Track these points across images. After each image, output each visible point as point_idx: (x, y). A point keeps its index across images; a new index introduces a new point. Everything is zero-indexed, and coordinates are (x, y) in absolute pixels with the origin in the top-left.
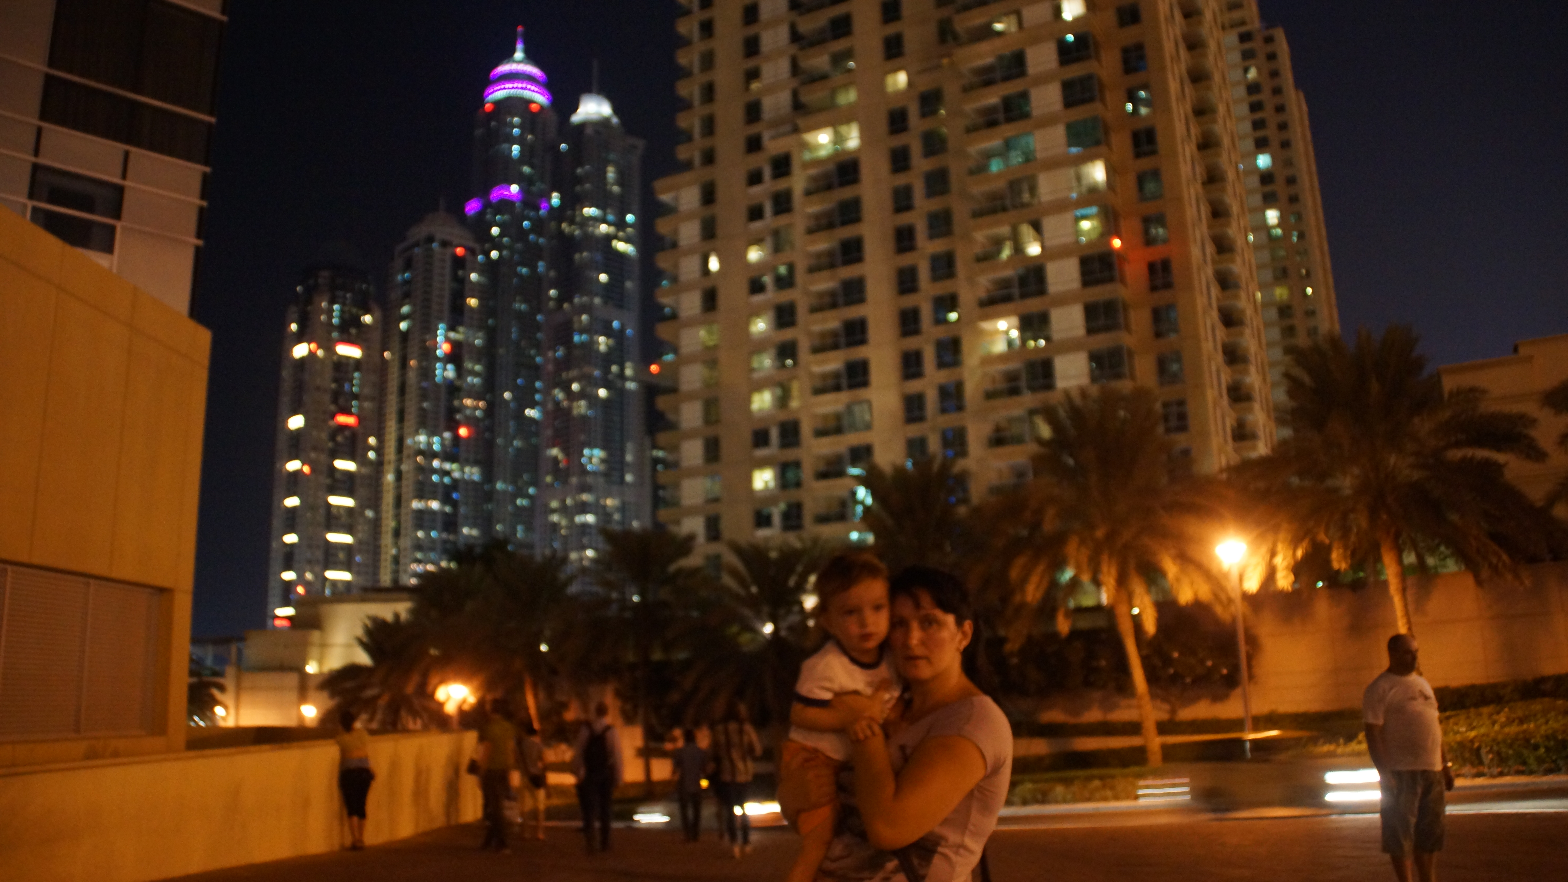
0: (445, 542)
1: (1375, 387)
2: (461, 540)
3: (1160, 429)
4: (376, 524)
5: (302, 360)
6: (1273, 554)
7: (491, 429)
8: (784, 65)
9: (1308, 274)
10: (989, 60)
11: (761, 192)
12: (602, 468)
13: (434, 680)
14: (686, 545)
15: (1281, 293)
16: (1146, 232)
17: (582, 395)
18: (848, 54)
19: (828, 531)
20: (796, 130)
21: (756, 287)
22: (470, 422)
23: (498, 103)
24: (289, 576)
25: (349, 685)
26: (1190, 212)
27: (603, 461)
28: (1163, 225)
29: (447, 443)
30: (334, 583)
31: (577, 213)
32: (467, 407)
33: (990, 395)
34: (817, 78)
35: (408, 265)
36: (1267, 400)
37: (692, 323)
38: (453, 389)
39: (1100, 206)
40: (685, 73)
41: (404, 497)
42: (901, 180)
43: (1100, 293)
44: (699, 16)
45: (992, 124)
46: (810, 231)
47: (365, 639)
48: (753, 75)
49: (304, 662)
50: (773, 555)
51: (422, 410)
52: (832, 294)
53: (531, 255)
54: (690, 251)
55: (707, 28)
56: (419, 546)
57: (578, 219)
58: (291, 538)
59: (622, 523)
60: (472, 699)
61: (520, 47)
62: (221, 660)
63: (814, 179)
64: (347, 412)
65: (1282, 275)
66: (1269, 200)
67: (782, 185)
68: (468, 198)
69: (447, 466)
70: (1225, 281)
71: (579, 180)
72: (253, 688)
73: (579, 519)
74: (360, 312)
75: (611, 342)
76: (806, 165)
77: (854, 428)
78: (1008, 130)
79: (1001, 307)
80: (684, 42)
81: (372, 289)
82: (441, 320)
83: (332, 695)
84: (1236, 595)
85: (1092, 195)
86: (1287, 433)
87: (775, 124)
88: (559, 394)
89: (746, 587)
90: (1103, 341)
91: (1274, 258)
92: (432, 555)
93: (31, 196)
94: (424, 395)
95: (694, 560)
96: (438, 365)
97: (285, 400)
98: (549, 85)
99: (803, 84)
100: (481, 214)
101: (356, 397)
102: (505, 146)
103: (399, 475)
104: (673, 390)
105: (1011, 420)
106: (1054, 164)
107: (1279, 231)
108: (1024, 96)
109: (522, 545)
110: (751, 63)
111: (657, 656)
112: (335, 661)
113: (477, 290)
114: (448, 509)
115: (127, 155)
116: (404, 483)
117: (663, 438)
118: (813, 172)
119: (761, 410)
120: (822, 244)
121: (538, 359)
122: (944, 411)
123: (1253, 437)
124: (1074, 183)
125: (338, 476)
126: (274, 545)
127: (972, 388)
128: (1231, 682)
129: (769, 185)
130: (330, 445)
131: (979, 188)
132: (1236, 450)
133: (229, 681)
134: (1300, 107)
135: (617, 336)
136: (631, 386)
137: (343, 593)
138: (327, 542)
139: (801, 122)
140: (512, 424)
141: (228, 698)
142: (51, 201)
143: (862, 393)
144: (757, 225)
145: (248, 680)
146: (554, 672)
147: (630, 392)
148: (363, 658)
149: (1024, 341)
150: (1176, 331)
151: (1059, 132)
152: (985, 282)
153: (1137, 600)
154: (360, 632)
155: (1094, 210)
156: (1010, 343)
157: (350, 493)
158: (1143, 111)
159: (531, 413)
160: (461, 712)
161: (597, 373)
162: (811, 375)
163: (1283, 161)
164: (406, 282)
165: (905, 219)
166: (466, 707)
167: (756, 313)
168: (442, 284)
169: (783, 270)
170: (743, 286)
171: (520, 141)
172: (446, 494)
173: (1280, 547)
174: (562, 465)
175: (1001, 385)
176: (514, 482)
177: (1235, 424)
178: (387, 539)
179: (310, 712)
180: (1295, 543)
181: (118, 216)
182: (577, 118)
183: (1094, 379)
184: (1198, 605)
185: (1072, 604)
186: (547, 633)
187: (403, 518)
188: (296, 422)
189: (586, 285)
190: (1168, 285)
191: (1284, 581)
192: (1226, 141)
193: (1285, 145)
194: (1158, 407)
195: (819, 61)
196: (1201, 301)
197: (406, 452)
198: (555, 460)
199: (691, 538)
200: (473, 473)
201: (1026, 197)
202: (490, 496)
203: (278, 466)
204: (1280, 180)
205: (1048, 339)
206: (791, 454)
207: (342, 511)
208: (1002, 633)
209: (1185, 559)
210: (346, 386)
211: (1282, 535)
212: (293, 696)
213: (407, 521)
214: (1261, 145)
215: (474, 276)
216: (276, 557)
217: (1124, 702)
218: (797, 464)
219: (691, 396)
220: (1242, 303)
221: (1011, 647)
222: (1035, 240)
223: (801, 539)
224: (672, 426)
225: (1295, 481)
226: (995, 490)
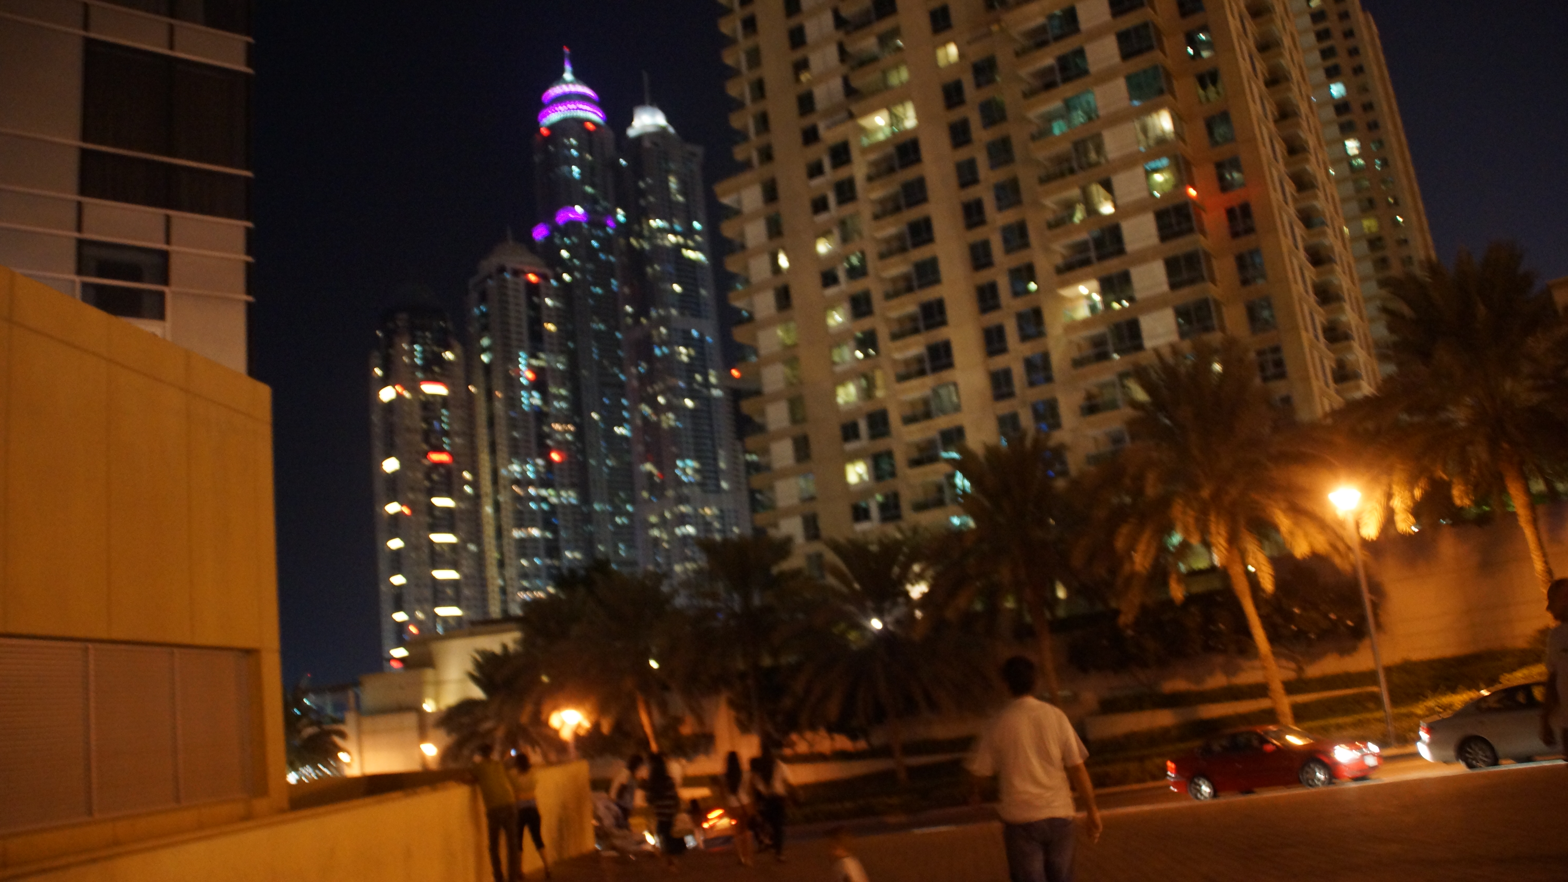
0: (549, 567)
1: (1481, 310)
2: (566, 563)
3: (1257, 381)
4: (480, 559)
5: (391, 403)
6: (1389, 496)
7: (583, 451)
8: (832, 53)
9: (1396, 202)
10: (1040, 20)
11: (823, 184)
12: (698, 477)
13: (545, 708)
14: (784, 548)
15: (1369, 224)
16: (1221, 178)
17: (669, 407)
18: (896, 32)
19: (928, 519)
20: (851, 116)
21: (829, 279)
22: (561, 446)
23: (552, 127)
24: (400, 617)
25: (465, 720)
26: (1265, 151)
27: (696, 471)
28: (1239, 169)
29: (542, 470)
30: (445, 620)
31: (645, 226)
32: (557, 432)
33: (1078, 363)
34: (866, 61)
35: (483, 298)
36: (1365, 335)
37: (770, 323)
38: (541, 416)
39: (1169, 157)
40: (733, 73)
41: (505, 526)
42: (963, 154)
43: (1180, 246)
44: (740, 13)
45: (1049, 86)
46: (877, 217)
47: (476, 674)
48: (802, 65)
49: (420, 702)
50: (874, 548)
51: (514, 439)
52: (906, 278)
53: (603, 273)
54: (758, 251)
55: (750, 24)
56: (524, 574)
57: (646, 233)
58: (398, 580)
59: (722, 531)
60: (586, 724)
61: (568, 68)
62: (341, 707)
63: (874, 164)
64: (439, 450)
65: (1369, 206)
66: (1347, 130)
67: (843, 173)
68: (534, 224)
69: (544, 492)
70: (1308, 219)
71: (642, 193)
72: (375, 732)
73: (679, 531)
74: (441, 349)
75: (692, 352)
76: (865, 151)
77: (943, 412)
78: (1067, 90)
79: (1079, 272)
80: (729, 41)
81: (450, 326)
82: (521, 348)
83: (450, 732)
84: (1355, 543)
85: (1162, 146)
86: (1390, 368)
87: (828, 113)
88: (646, 409)
89: (849, 585)
90: (1188, 295)
91: (1359, 190)
92: (538, 582)
93: (80, 272)
94: (513, 424)
95: (795, 562)
96: (524, 393)
97: (378, 445)
98: (601, 104)
99: (853, 69)
100: (549, 239)
101: (446, 433)
102: (565, 168)
103: (497, 506)
104: (758, 393)
105: (1103, 386)
106: (1116, 119)
107: (1361, 161)
108: (1080, 53)
109: (623, 563)
110: (798, 55)
111: (767, 661)
112: (451, 697)
113: (556, 316)
114: (549, 535)
115: (168, 219)
116: (504, 513)
117: (751, 441)
118: (872, 157)
119: (847, 403)
120: (891, 229)
121: (622, 377)
122: (1032, 384)
123: (1356, 376)
124: (1141, 137)
125: (437, 513)
126: (383, 588)
127: (1059, 358)
128: (1359, 633)
129: (830, 175)
130: (427, 483)
131: (1043, 153)
132: (1338, 392)
133: (349, 728)
134: (1369, 28)
135: (698, 345)
136: (716, 393)
137: (455, 628)
138: (434, 579)
139: (854, 108)
140: (603, 443)
141: (350, 744)
142: (101, 274)
143: (946, 375)
144: (822, 218)
145: (368, 723)
146: (666, 688)
147: (716, 399)
148: (477, 693)
149: (1107, 305)
150: (1264, 276)
151: (1120, 85)
152: (1060, 248)
153: (1250, 559)
154: (470, 667)
155: (1164, 162)
156: (1093, 308)
157: (451, 529)
158: (1205, 54)
159: (619, 430)
160: (577, 737)
161: (681, 384)
162: (895, 362)
163: (1357, 88)
164: (483, 315)
165: (972, 193)
166: (582, 732)
167: (831, 305)
168: (518, 312)
169: (855, 261)
170: (815, 280)
171: (580, 162)
172: (547, 520)
173: (1396, 489)
174: (657, 480)
175: (1089, 351)
176: (611, 502)
177: (1334, 365)
178: (492, 571)
179: (430, 750)
180: (1411, 484)
181: (166, 281)
182: (632, 132)
183: (1183, 335)
184: (1315, 556)
185: (1183, 568)
186: (654, 650)
187: (506, 548)
188: (391, 465)
189: (663, 298)
190: (1250, 230)
191: (1406, 524)
192: (1295, 74)
193: (1358, 70)
194: (1252, 355)
195: (868, 43)
196: (1286, 243)
197: (501, 482)
198: (650, 475)
199: (788, 541)
200: (570, 497)
201: (1093, 156)
202: (588, 517)
203: (378, 509)
204: (1356, 107)
205: (1131, 299)
206: (881, 445)
207: (446, 548)
208: (1113, 604)
209: (1297, 511)
210: (436, 424)
211: (1396, 478)
212: (414, 735)
213: (510, 551)
214: (1333, 74)
215: (549, 302)
216: (386, 601)
217: (1245, 664)
218: (889, 454)
219: (775, 397)
220: (1330, 240)
221: (1126, 618)
222: (1106, 199)
223: (900, 530)
224: (761, 429)
225: (1404, 417)
226: (1093, 459)
